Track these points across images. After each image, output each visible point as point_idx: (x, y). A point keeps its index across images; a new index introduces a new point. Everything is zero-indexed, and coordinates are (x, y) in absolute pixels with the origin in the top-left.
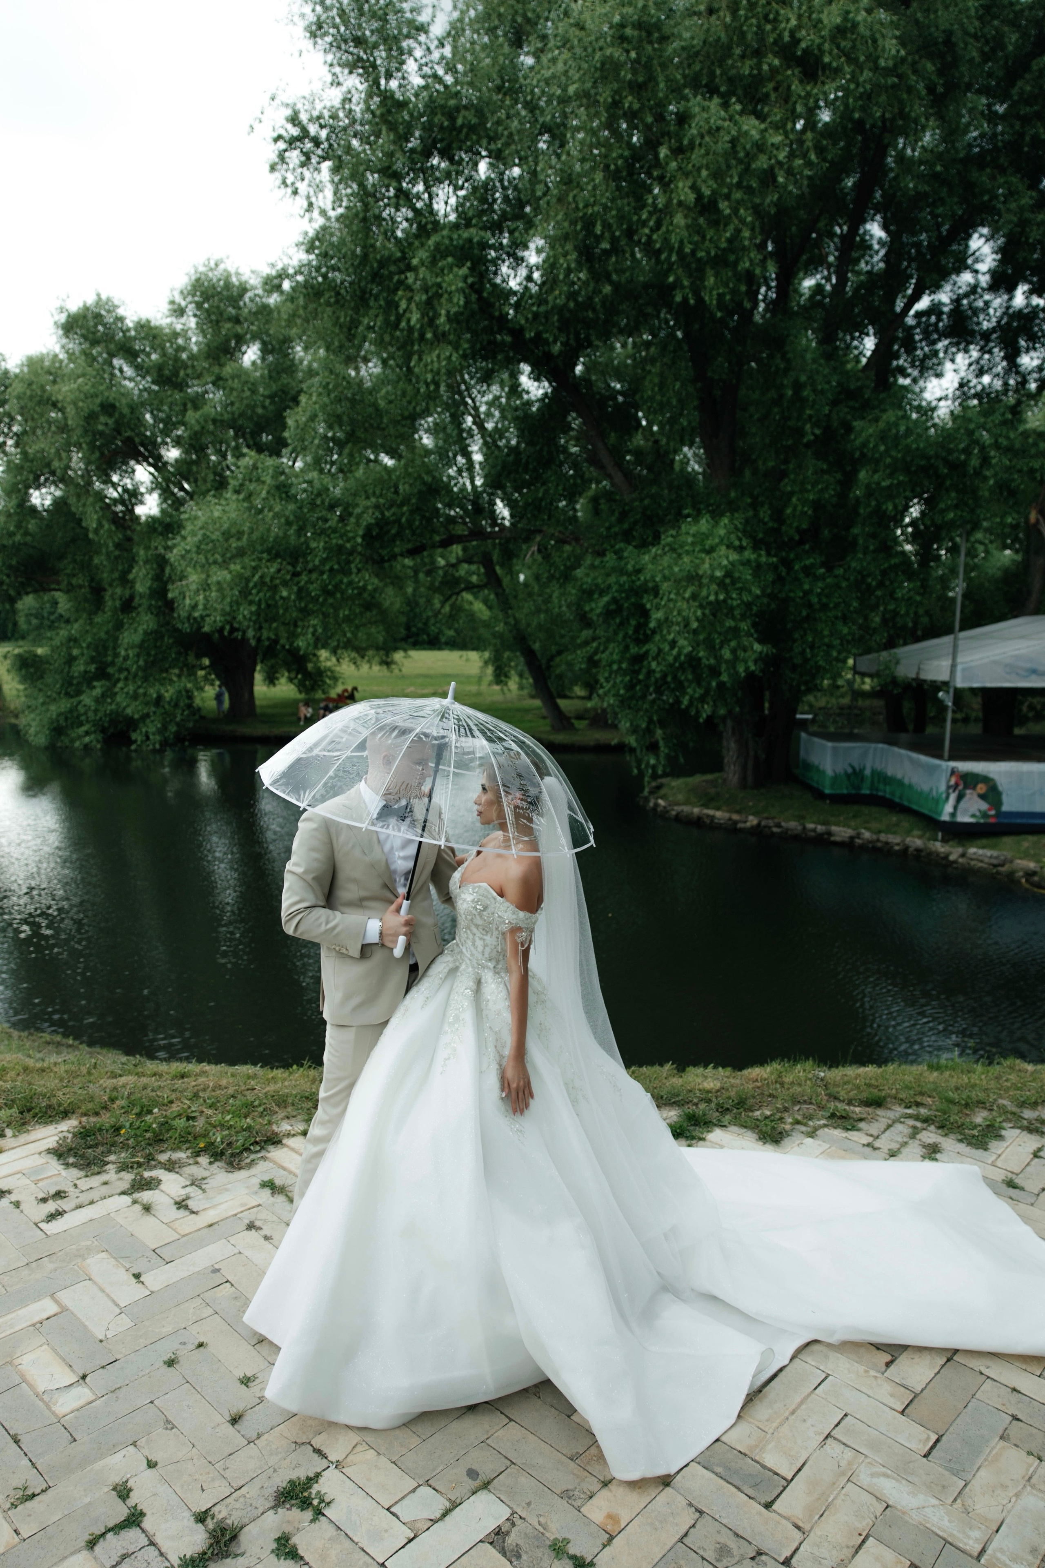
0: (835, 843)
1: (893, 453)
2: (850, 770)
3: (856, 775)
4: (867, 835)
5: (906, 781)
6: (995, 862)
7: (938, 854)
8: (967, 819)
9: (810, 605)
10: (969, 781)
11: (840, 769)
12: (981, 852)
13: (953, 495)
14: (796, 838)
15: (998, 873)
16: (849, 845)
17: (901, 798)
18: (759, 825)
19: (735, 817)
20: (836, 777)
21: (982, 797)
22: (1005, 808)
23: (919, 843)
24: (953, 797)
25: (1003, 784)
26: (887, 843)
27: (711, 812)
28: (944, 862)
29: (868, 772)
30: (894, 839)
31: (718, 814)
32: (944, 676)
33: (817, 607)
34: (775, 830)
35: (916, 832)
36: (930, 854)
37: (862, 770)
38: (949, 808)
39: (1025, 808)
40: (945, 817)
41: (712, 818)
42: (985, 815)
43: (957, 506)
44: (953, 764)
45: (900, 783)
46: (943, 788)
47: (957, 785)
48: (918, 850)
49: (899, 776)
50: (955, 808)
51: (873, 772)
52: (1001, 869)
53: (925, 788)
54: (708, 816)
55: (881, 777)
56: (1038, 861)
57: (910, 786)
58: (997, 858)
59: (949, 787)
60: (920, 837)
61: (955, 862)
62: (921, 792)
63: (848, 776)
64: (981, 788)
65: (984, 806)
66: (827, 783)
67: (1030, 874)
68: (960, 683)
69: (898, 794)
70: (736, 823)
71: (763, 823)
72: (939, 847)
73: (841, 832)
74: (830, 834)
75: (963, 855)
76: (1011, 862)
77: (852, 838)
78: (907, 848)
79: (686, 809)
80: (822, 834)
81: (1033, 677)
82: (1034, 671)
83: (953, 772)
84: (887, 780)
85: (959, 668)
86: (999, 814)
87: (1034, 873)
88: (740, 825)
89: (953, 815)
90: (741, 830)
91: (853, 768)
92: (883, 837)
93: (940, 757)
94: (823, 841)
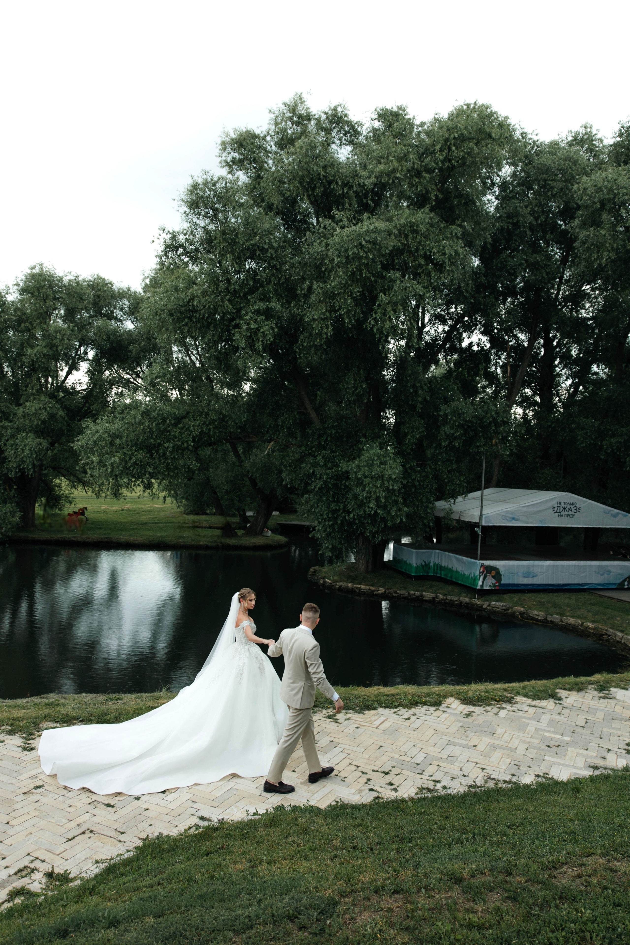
0: (426, 601)
1: (459, 421)
2: (423, 564)
3: (426, 566)
4: (441, 596)
5: (454, 569)
6: (505, 608)
7: (477, 605)
8: (488, 588)
9: (415, 486)
10: (489, 570)
11: (419, 564)
12: (497, 603)
13: (482, 439)
14: (405, 598)
15: (507, 613)
16: (432, 601)
17: (451, 577)
18: (385, 592)
19: (372, 588)
20: (417, 567)
21: (493, 577)
22: (502, 582)
23: (467, 600)
24: (482, 577)
25: (502, 571)
26: (451, 600)
27: (359, 586)
28: (480, 608)
29: (432, 564)
30: (454, 598)
31: (363, 587)
32: (477, 520)
33: (418, 487)
34: (394, 595)
35: (463, 595)
36: (473, 605)
37: (429, 563)
38: (480, 583)
39: (511, 582)
40: (479, 587)
41: (360, 589)
42: (494, 586)
43: (484, 445)
44: (482, 562)
45: (451, 570)
46: (477, 573)
47: (483, 571)
48: (467, 603)
49: (450, 567)
50: (483, 582)
51: (434, 564)
52: (509, 611)
53: (467, 573)
54: (357, 588)
55: (438, 567)
56: (523, 607)
57: (457, 572)
58: (505, 606)
59: (480, 573)
60: (466, 597)
61: (486, 608)
62: (464, 575)
63: (422, 566)
64: (493, 573)
65: (494, 581)
66: (414, 570)
67: (522, 614)
68: (484, 524)
69: (449, 575)
70: (373, 591)
71: (387, 591)
72: (477, 602)
73: (428, 595)
74: (422, 596)
75: (489, 605)
76: (512, 608)
77: (433, 598)
78: (461, 602)
79: (344, 584)
80: (418, 597)
81: (513, 521)
82: (513, 519)
83: (482, 565)
84: (441, 568)
85: (484, 516)
86: (501, 585)
87: (524, 613)
88: (375, 593)
89: (482, 586)
90: (376, 595)
91: (425, 562)
92: (449, 597)
93: (476, 559)
94: (420, 599)
